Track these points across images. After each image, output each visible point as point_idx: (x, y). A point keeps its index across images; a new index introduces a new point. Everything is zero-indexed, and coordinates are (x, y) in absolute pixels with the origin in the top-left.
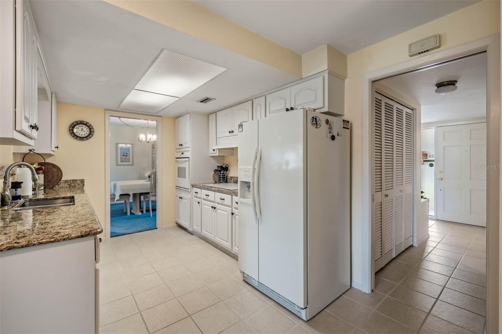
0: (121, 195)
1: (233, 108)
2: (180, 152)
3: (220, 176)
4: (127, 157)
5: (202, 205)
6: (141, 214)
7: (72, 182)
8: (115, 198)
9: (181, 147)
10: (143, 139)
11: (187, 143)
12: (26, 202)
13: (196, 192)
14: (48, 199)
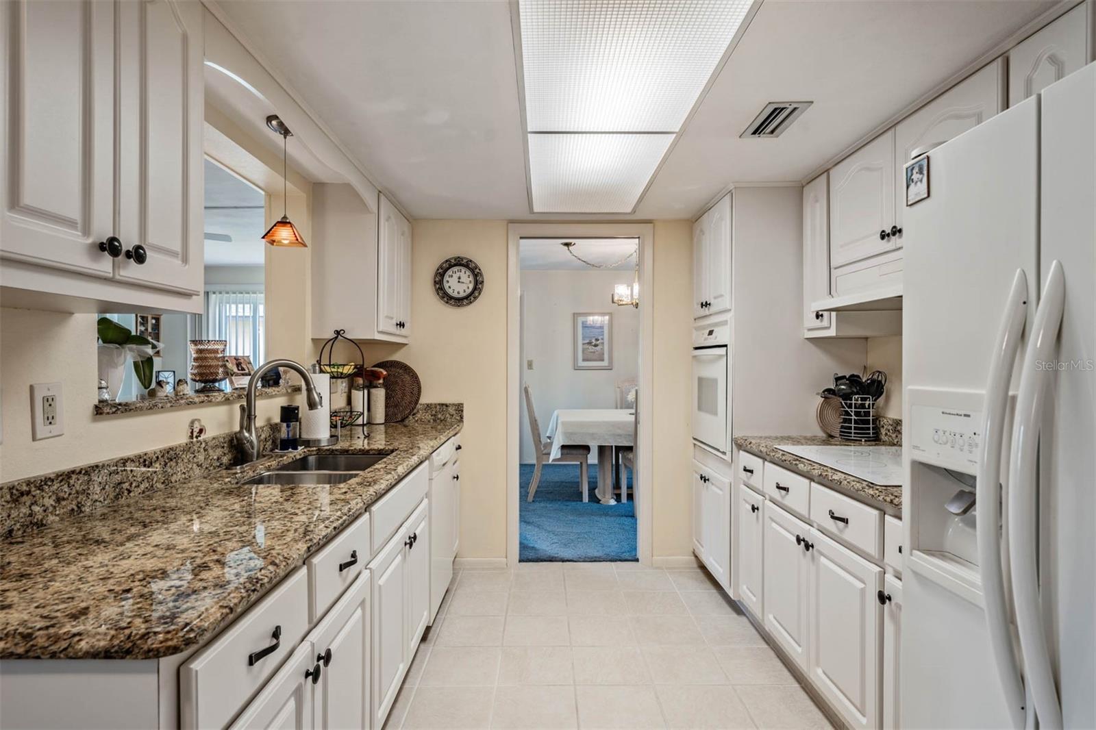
0: (563, 447)
1: (899, 127)
2: (703, 328)
3: (847, 413)
4: (598, 348)
5: (767, 519)
6: (616, 503)
7: (438, 410)
8: (549, 454)
9: (706, 311)
10: (623, 298)
11: (722, 296)
12: (309, 455)
13: (747, 468)
14: (350, 452)
